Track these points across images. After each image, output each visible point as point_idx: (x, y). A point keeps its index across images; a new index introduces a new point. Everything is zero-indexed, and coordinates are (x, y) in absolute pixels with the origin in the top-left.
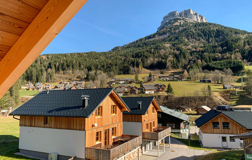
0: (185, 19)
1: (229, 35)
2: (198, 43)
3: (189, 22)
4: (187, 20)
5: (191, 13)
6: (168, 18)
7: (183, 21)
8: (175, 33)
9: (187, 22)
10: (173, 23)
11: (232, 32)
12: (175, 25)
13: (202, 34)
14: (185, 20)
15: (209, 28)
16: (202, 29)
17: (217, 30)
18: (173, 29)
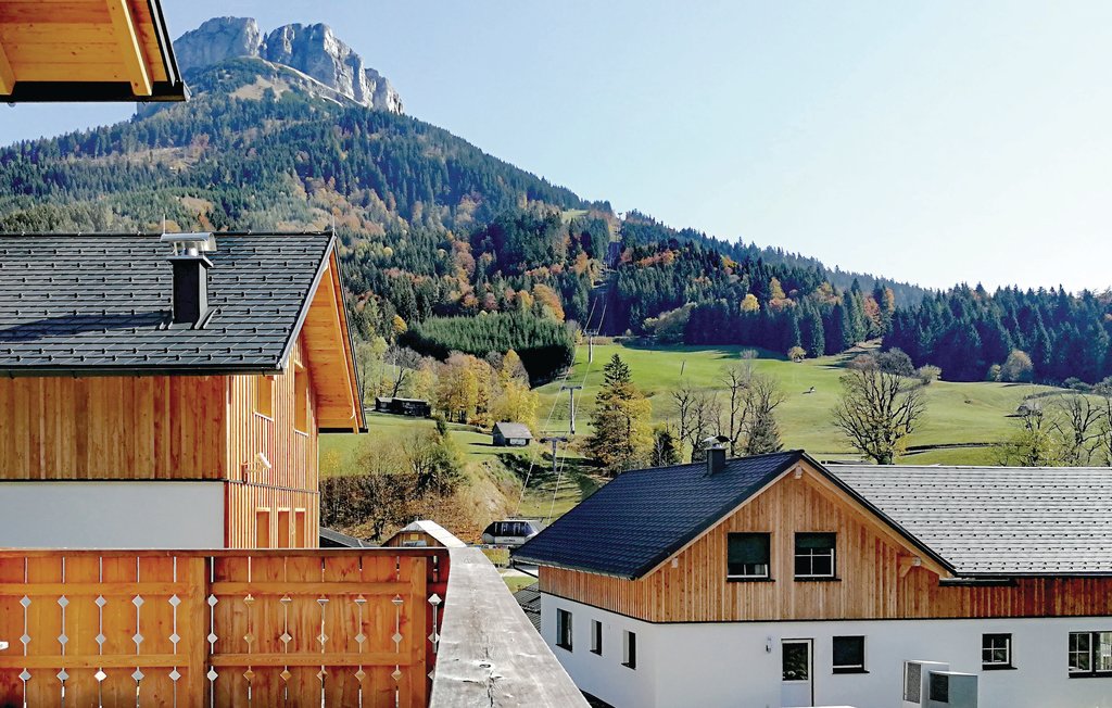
0: (297, 77)
1: (505, 201)
2: (357, 215)
3: (311, 94)
4: (305, 83)
5: (326, 47)
6: (199, 53)
7: (286, 88)
8: (236, 146)
9: (305, 96)
10: (227, 89)
11: (515, 187)
12: (237, 99)
13: (379, 170)
14: (293, 82)
15: (412, 146)
16: (382, 147)
17: (449, 162)
18: (226, 117)
